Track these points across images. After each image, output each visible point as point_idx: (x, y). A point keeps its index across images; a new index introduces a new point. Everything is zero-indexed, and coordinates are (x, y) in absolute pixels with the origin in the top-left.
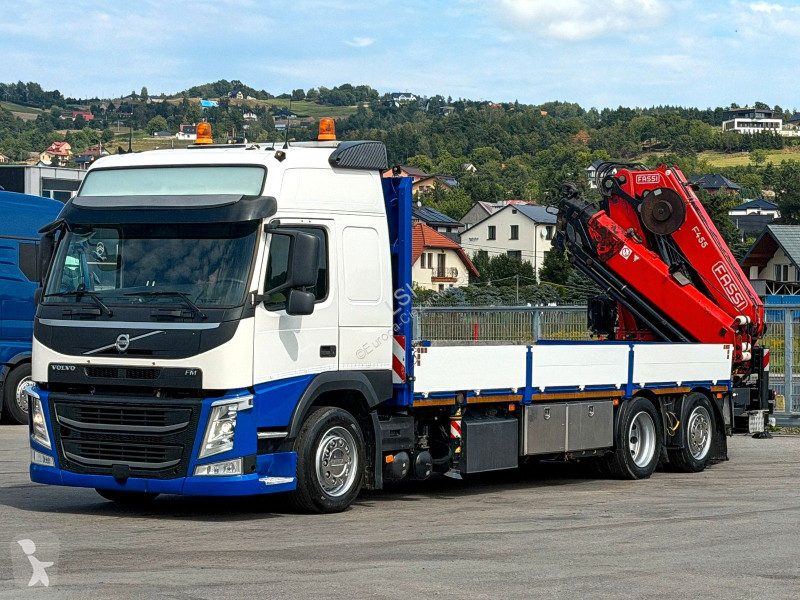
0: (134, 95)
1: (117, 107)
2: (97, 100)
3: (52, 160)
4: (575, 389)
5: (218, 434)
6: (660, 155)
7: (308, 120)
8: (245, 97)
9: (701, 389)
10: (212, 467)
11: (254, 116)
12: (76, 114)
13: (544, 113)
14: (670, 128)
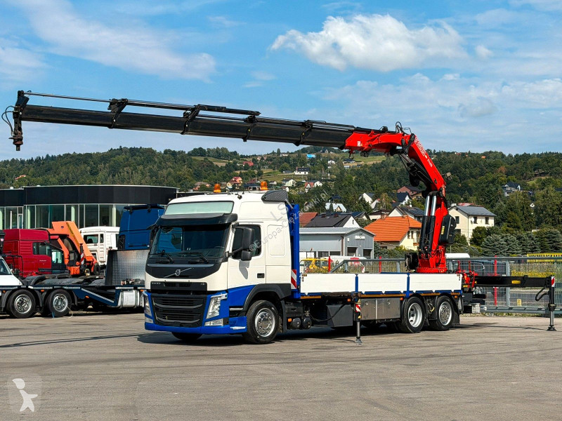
0: (273, 153)
1: (265, 158)
2: (255, 155)
3: (233, 186)
4: (379, 293)
5: (213, 309)
6: (543, 178)
7: (361, 163)
8: (329, 152)
9: (446, 294)
10: (212, 322)
11: (333, 162)
12: (245, 162)
13: (483, 157)
14: (549, 164)
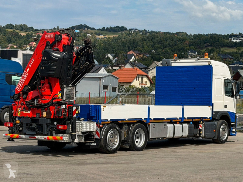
0: (55, 28)
2: (44, 30)
3: (30, 47)
6: (210, 48)
7: (106, 36)
8: (88, 29)
11: (90, 35)
12: (37, 34)
13: (176, 35)
14: (213, 40)
